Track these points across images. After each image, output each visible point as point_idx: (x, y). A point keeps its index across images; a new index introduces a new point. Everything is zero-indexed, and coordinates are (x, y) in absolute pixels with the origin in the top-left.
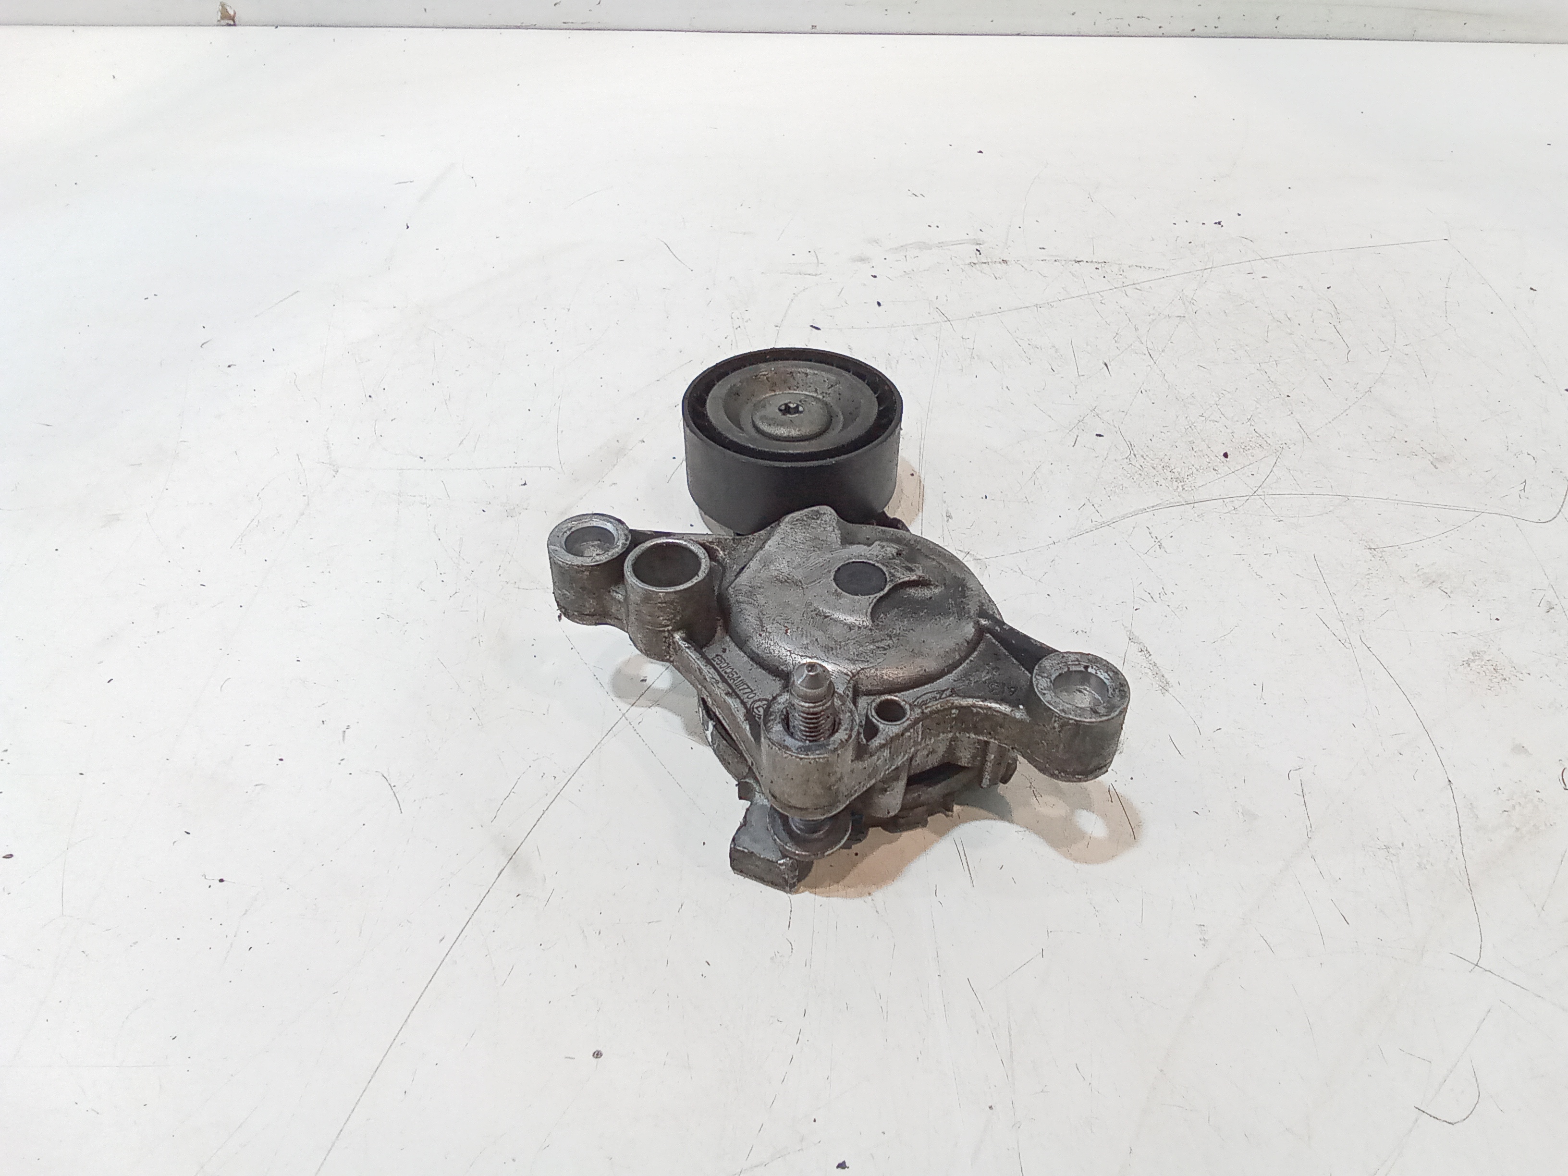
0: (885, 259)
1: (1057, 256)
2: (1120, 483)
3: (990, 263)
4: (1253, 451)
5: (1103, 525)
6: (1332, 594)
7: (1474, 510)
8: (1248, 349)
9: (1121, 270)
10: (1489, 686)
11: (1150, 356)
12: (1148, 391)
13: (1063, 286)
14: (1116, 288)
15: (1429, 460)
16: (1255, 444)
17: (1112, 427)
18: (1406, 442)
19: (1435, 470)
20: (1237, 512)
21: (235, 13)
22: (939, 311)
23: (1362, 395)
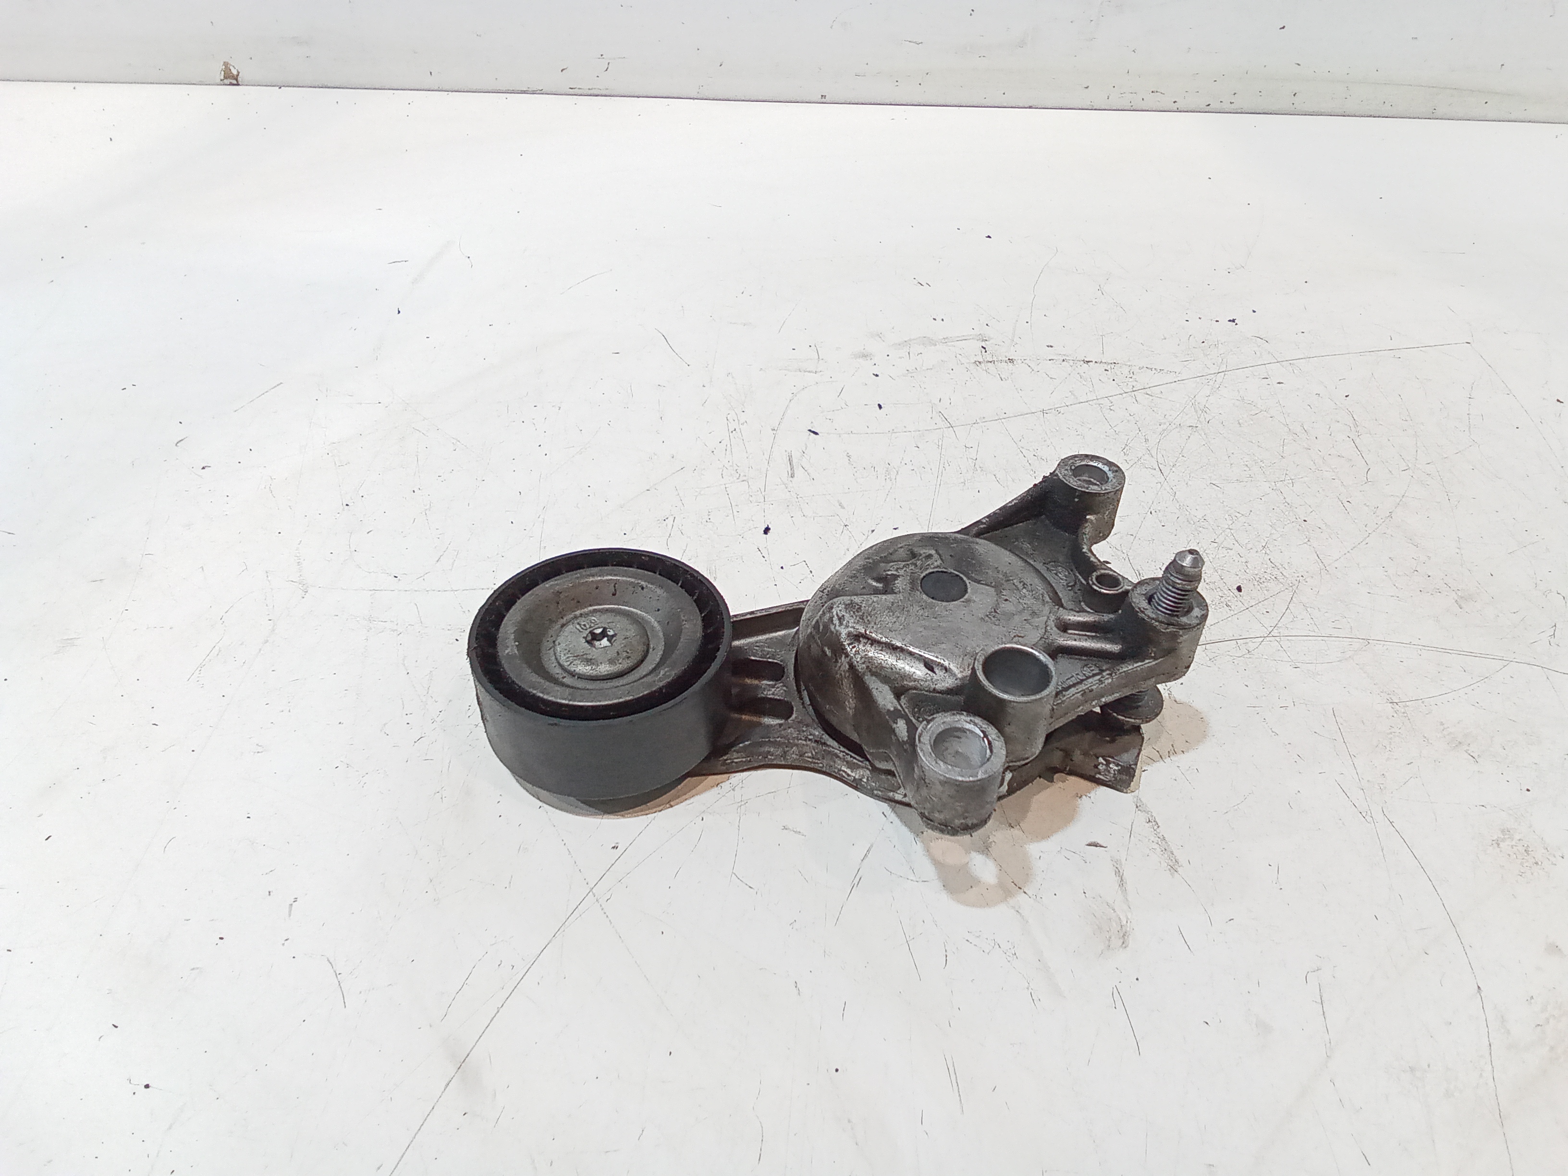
0: (888, 355)
1: (1065, 354)
3: (996, 362)
4: (1269, 583)
6: (1352, 756)
7: (1502, 658)
8: (1263, 465)
9: (1131, 372)
10: (1520, 871)
11: (1161, 470)
12: (1158, 511)
13: (1072, 390)
14: (1126, 393)
15: (1454, 599)
16: (1269, 575)
17: (1119, 553)
18: (1429, 576)
19: (1460, 610)
20: (1252, 656)
21: (238, 72)
22: (941, 416)
23: (1382, 520)
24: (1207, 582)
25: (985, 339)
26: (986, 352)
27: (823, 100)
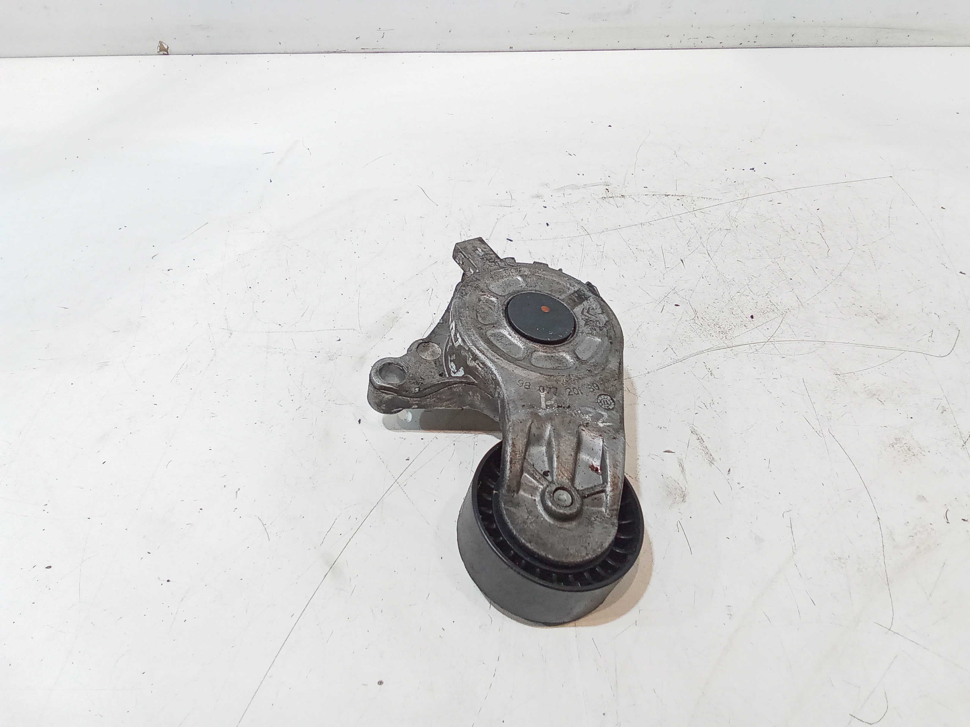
0: (552, 196)
1: (654, 192)
2: (689, 335)
3: (614, 198)
4: (769, 314)
5: (678, 361)
6: (813, 403)
7: (900, 349)
8: (768, 249)
9: (693, 200)
10: (904, 459)
11: (709, 254)
12: (707, 277)
13: (658, 211)
14: (689, 212)
15: (875, 318)
16: (770, 309)
17: (684, 300)
18: (861, 307)
19: (878, 324)
20: (758, 352)
21: (168, 47)
22: (583, 228)
23: (836, 277)
24: (734, 314)
25: (608, 184)
26: (608, 192)
27: (511, 50)
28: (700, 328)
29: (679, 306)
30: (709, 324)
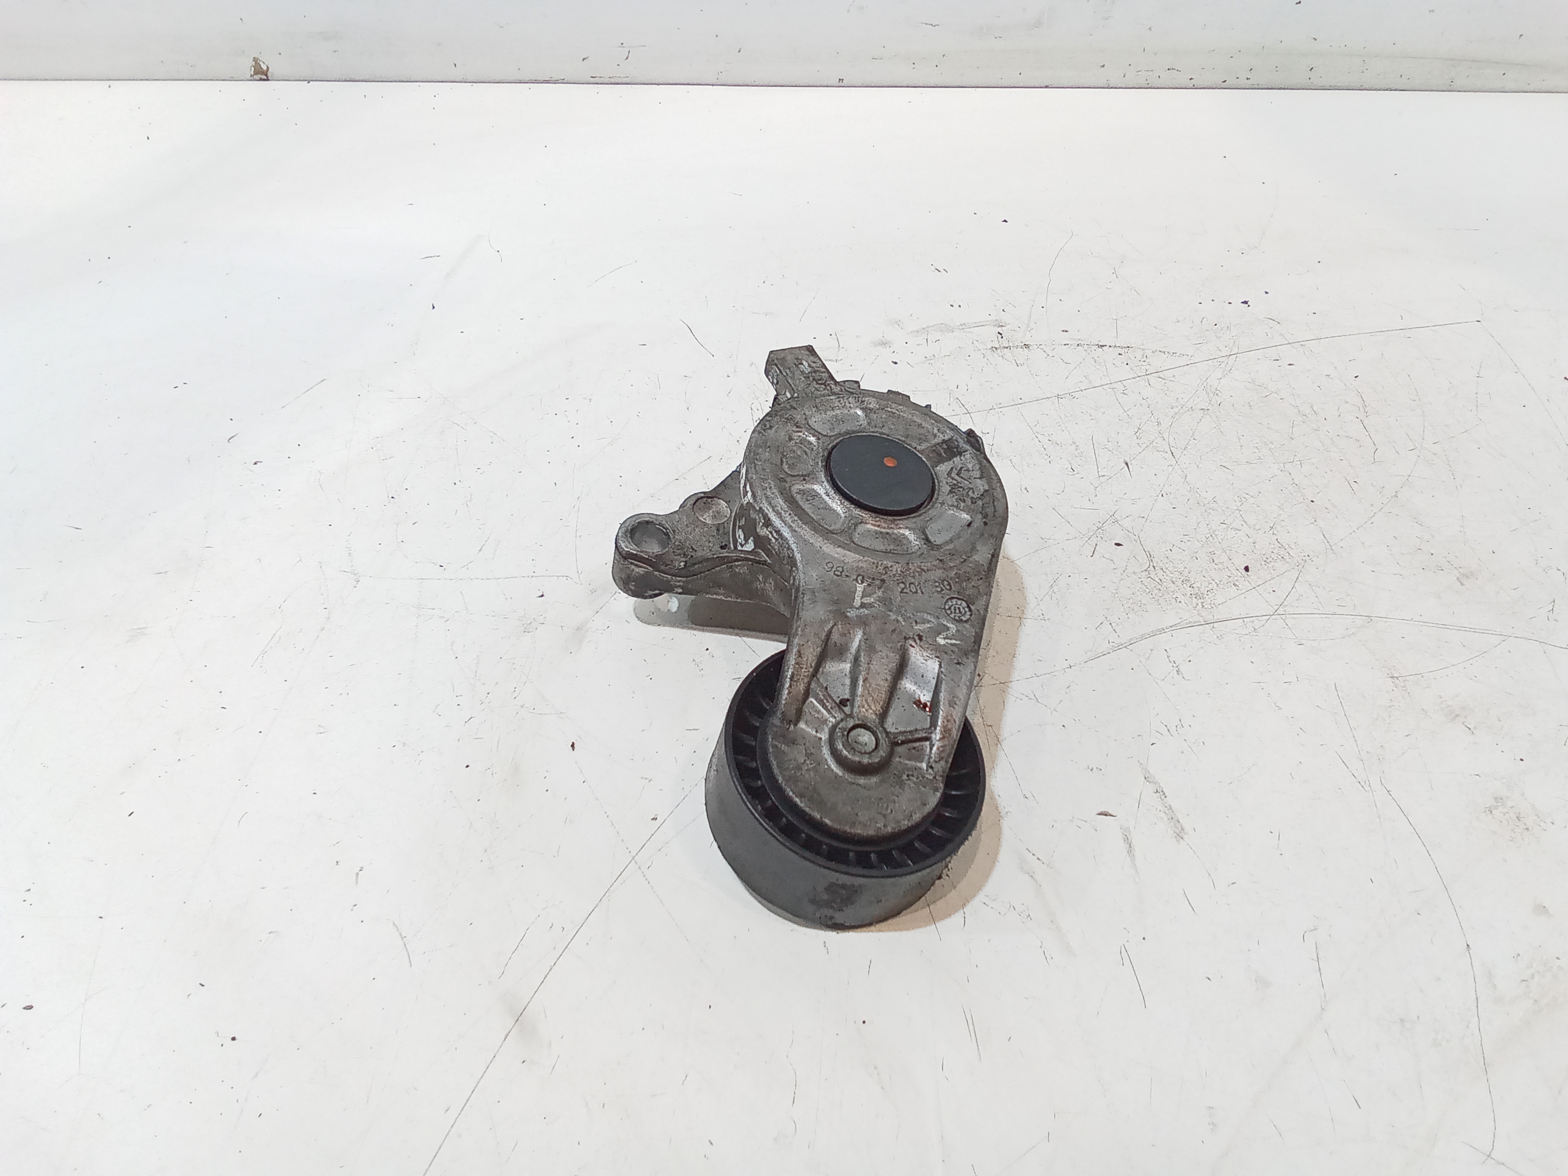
0: (906, 343)
1: (1079, 339)
2: (1139, 598)
3: (1012, 348)
4: (1276, 563)
5: (1120, 647)
6: (1352, 729)
7: (1500, 633)
8: (1273, 447)
9: (1145, 356)
10: (1511, 837)
11: (1172, 453)
12: (1169, 494)
13: (1086, 374)
14: (1139, 377)
15: (1455, 576)
16: (1276, 555)
17: (1131, 535)
18: (1432, 554)
19: (1461, 587)
20: (1257, 634)
21: (268, 68)
22: (959, 402)
23: (1388, 500)
24: (1216, 562)
25: (1001, 324)
26: (1002, 337)
27: (841, 84)
28: (1159, 587)
29: (1122, 545)
30: (1174, 579)
